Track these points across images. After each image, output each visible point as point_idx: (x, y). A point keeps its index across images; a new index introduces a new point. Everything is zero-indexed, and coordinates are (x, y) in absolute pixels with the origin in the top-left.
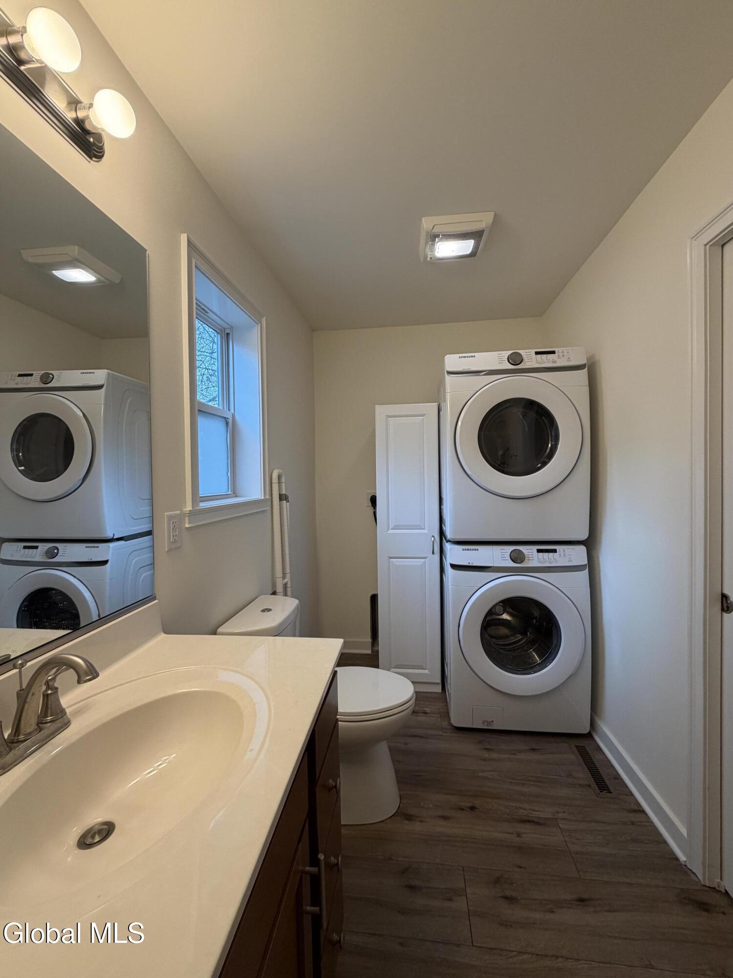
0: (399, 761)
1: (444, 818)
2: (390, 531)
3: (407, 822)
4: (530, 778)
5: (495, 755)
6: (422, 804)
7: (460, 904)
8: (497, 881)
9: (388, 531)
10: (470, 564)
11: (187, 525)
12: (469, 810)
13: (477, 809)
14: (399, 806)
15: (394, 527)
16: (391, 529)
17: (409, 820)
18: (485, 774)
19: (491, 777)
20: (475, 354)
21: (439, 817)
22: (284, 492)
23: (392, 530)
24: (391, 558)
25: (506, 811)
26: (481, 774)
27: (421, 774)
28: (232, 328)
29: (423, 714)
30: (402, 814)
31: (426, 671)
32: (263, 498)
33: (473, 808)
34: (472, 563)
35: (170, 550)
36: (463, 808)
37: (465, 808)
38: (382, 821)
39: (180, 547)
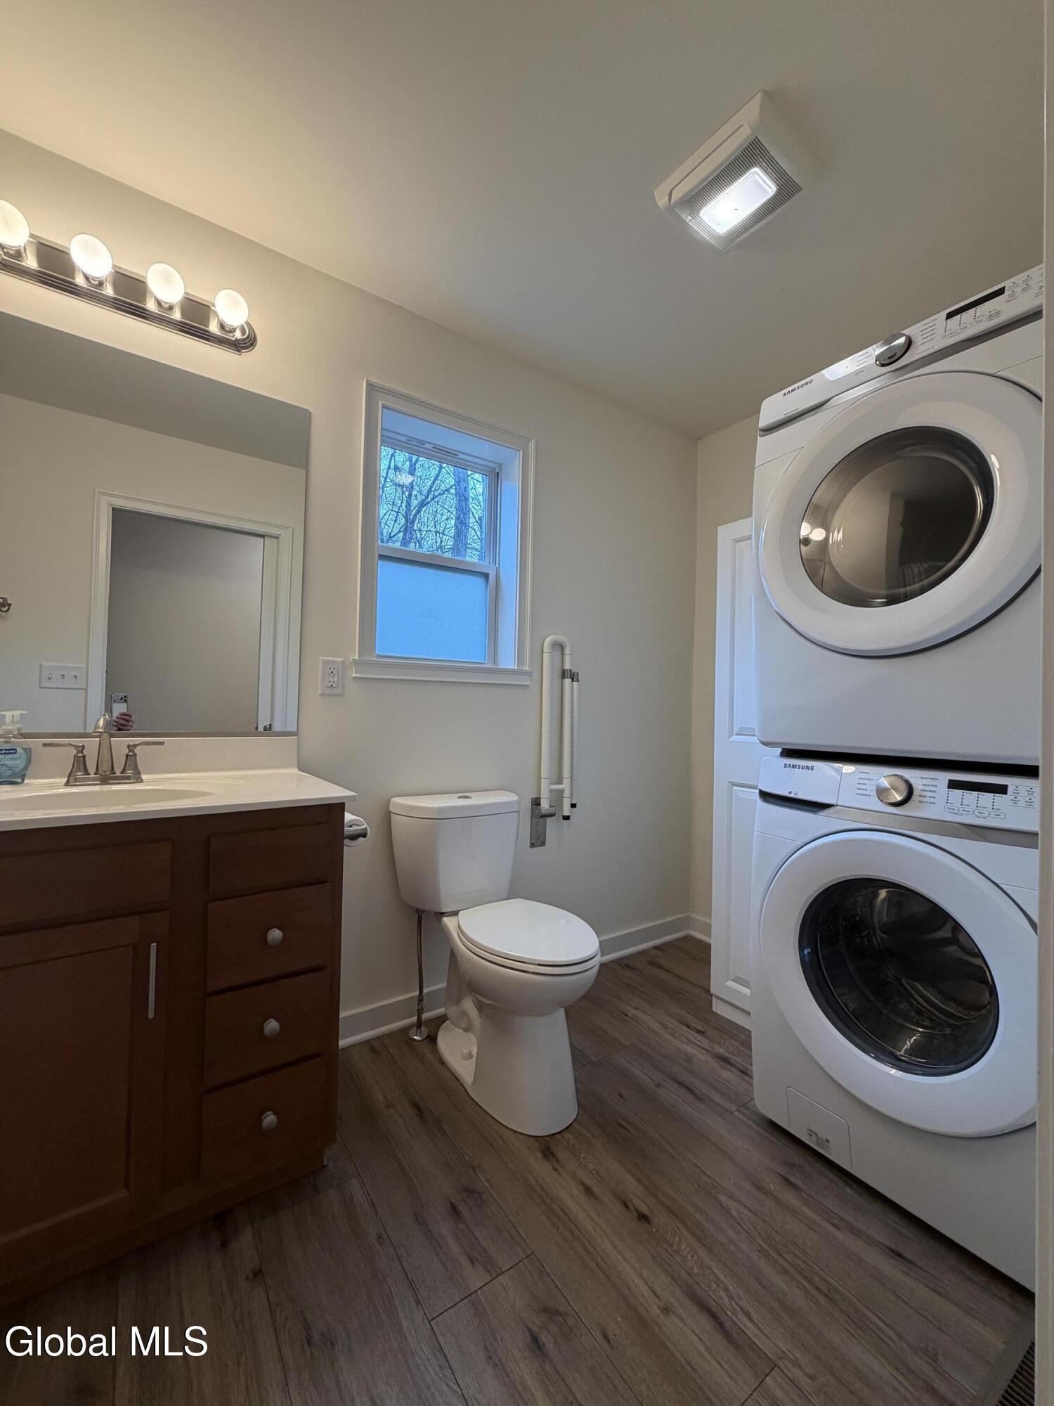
0: (621, 1096)
1: (588, 1190)
2: (734, 738)
3: (539, 1155)
4: (816, 1278)
5: (789, 1197)
6: (583, 1156)
7: (475, 1278)
8: (550, 1312)
9: (729, 738)
10: (792, 795)
11: (354, 675)
12: (636, 1214)
13: (649, 1223)
14: (554, 1134)
15: (739, 731)
16: (736, 734)
17: (545, 1156)
18: (732, 1205)
19: (734, 1213)
20: (812, 377)
21: (583, 1184)
22: (567, 667)
23: (737, 736)
24: (734, 784)
25: (693, 1268)
26: (723, 1198)
27: (632, 1131)
28: (501, 465)
29: (739, 1073)
30: (547, 1146)
31: (747, 991)
32: (516, 668)
33: (643, 1217)
34: (796, 794)
35: (321, 695)
36: (629, 1203)
37: (632, 1208)
38: (515, 1132)
39: (340, 695)
